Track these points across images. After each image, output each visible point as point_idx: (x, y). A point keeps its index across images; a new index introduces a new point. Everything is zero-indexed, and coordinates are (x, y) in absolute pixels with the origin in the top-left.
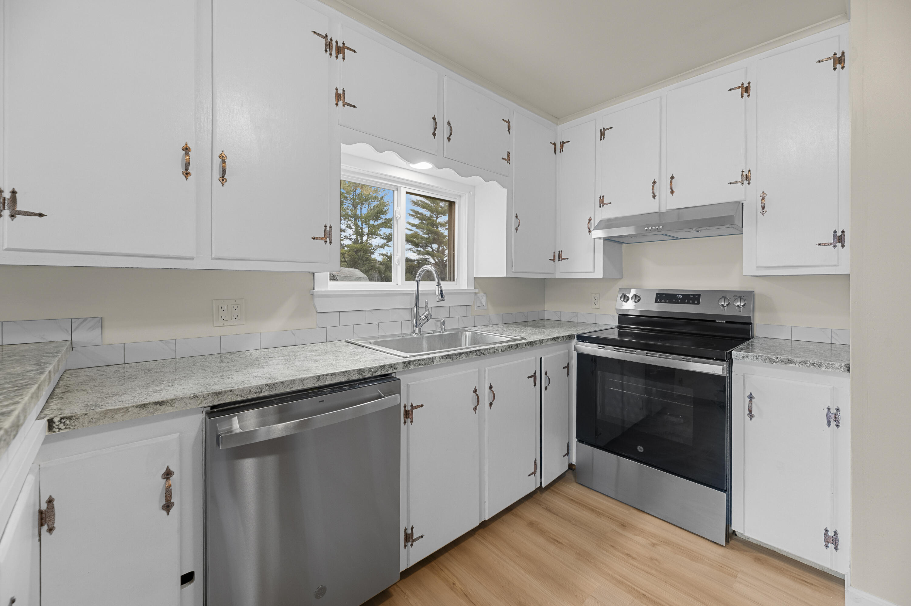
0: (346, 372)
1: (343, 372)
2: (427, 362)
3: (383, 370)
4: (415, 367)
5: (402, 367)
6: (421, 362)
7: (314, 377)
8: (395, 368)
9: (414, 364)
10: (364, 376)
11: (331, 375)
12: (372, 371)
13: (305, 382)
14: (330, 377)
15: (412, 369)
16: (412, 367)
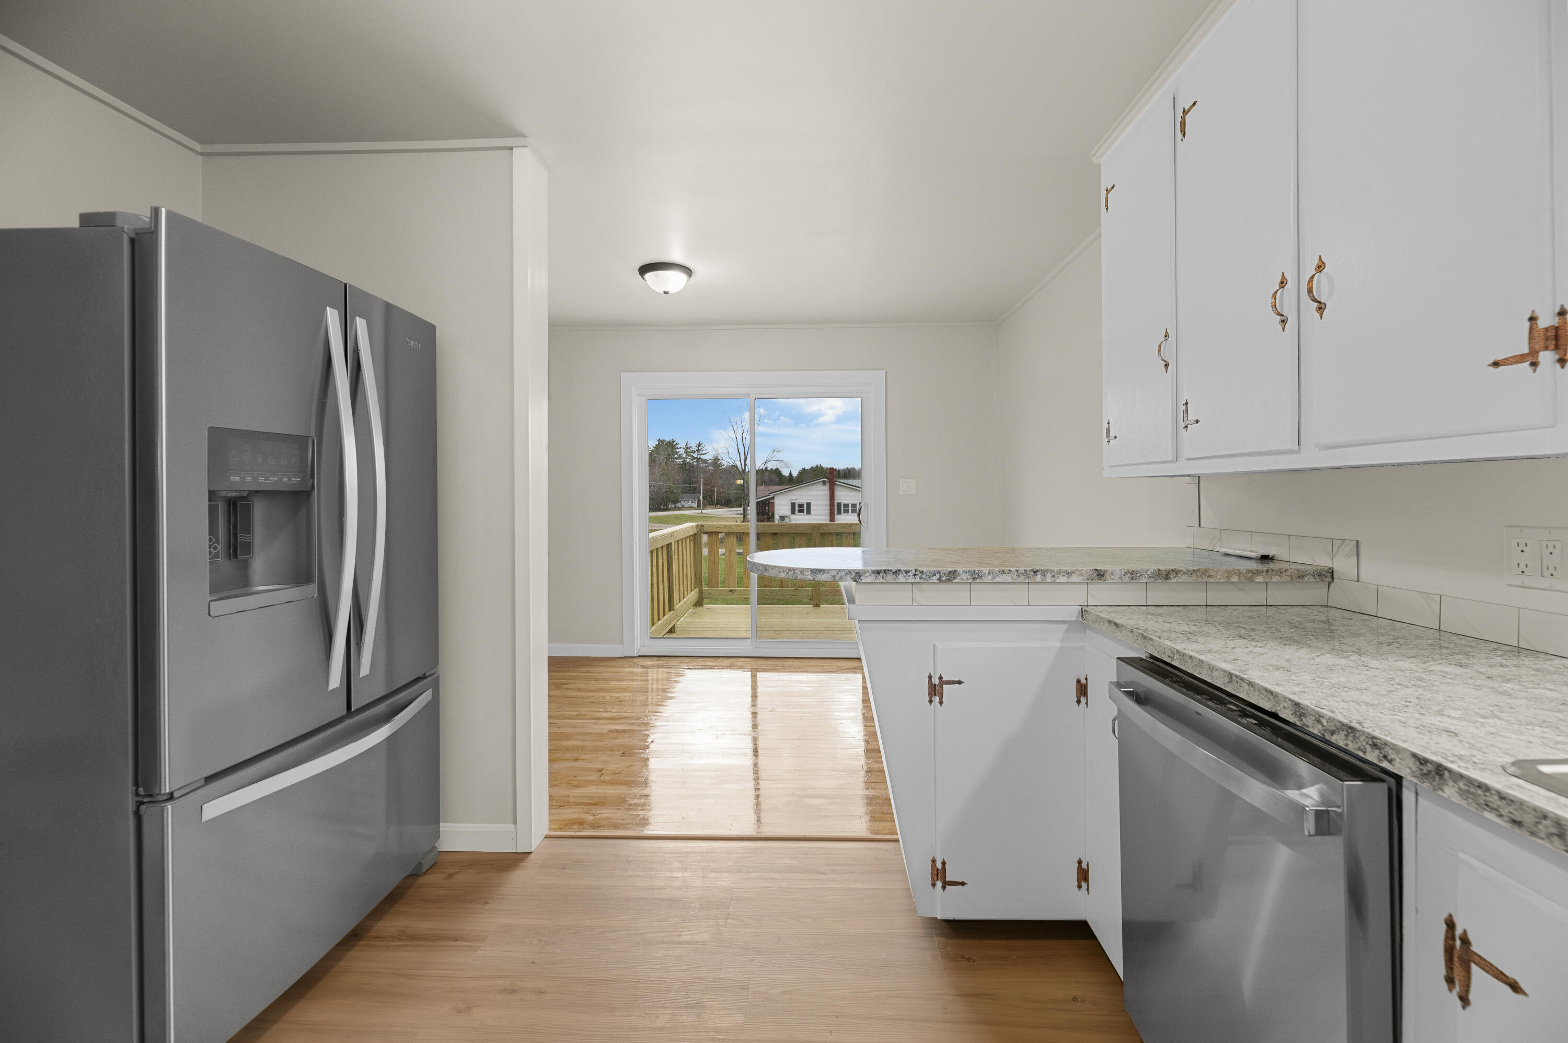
0: (1271, 693)
1: (1267, 690)
2: (1528, 819)
3: (1351, 738)
4: (1463, 803)
5: (1410, 768)
6: (1494, 800)
7: (1225, 671)
8: (1385, 757)
9: (1459, 788)
10: (1305, 725)
11: (1248, 684)
12: (1323, 725)
13: (1215, 673)
14: (1247, 687)
15: (1448, 800)
16: (1450, 791)
